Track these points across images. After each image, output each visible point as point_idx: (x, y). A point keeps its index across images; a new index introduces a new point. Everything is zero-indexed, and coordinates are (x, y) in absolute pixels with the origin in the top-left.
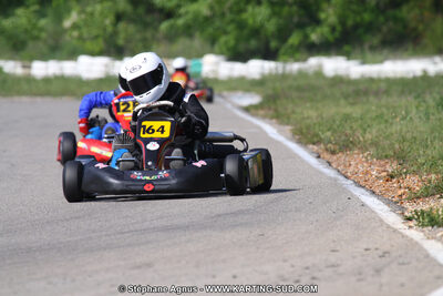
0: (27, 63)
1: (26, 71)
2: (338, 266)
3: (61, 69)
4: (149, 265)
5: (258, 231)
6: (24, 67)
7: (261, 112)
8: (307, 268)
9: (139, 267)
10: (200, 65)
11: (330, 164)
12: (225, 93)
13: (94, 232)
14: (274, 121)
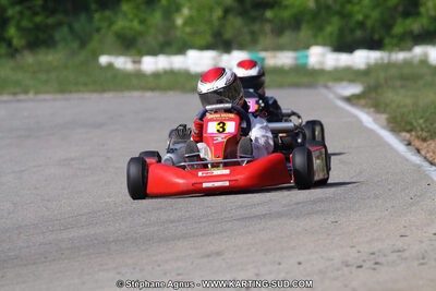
0: (137, 58)
1: (137, 66)
2: (404, 250)
3: (171, 63)
4: (218, 254)
5: (332, 219)
6: (134, 62)
7: (363, 102)
8: (373, 254)
9: (209, 256)
10: (307, 57)
11: (418, 151)
12: (330, 84)
13: (172, 222)
14: (372, 110)
